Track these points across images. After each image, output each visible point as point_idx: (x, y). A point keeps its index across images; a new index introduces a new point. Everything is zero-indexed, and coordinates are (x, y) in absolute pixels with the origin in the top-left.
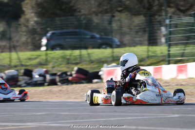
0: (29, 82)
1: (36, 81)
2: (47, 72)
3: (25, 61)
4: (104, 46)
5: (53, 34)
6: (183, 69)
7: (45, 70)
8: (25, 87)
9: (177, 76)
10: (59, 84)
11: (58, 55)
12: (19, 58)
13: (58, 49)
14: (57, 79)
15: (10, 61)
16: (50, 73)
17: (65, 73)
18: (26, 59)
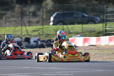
0: (28, 45)
1: (32, 45)
2: (39, 40)
3: (31, 32)
4: (90, 22)
5: (57, 14)
6: (112, 39)
7: (38, 38)
8: (25, 48)
9: (109, 43)
10: (46, 47)
11: (52, 28)
12: (27, 31)
13: (61, 24)
14: (45, 44)
15: (22, 32)
16: (41, 40)
17: (50, 40)
18: (32, 31)
